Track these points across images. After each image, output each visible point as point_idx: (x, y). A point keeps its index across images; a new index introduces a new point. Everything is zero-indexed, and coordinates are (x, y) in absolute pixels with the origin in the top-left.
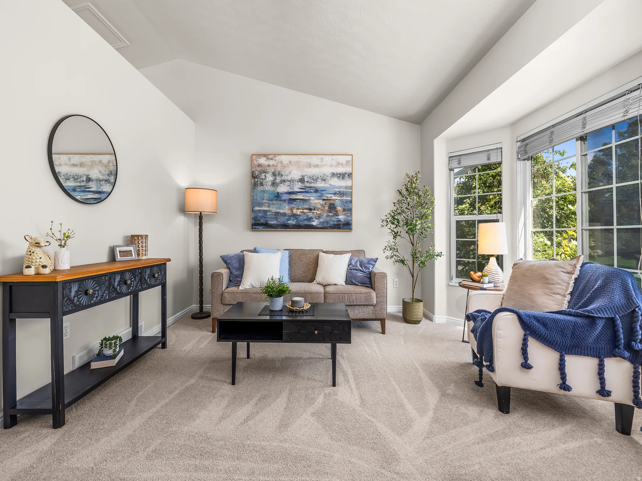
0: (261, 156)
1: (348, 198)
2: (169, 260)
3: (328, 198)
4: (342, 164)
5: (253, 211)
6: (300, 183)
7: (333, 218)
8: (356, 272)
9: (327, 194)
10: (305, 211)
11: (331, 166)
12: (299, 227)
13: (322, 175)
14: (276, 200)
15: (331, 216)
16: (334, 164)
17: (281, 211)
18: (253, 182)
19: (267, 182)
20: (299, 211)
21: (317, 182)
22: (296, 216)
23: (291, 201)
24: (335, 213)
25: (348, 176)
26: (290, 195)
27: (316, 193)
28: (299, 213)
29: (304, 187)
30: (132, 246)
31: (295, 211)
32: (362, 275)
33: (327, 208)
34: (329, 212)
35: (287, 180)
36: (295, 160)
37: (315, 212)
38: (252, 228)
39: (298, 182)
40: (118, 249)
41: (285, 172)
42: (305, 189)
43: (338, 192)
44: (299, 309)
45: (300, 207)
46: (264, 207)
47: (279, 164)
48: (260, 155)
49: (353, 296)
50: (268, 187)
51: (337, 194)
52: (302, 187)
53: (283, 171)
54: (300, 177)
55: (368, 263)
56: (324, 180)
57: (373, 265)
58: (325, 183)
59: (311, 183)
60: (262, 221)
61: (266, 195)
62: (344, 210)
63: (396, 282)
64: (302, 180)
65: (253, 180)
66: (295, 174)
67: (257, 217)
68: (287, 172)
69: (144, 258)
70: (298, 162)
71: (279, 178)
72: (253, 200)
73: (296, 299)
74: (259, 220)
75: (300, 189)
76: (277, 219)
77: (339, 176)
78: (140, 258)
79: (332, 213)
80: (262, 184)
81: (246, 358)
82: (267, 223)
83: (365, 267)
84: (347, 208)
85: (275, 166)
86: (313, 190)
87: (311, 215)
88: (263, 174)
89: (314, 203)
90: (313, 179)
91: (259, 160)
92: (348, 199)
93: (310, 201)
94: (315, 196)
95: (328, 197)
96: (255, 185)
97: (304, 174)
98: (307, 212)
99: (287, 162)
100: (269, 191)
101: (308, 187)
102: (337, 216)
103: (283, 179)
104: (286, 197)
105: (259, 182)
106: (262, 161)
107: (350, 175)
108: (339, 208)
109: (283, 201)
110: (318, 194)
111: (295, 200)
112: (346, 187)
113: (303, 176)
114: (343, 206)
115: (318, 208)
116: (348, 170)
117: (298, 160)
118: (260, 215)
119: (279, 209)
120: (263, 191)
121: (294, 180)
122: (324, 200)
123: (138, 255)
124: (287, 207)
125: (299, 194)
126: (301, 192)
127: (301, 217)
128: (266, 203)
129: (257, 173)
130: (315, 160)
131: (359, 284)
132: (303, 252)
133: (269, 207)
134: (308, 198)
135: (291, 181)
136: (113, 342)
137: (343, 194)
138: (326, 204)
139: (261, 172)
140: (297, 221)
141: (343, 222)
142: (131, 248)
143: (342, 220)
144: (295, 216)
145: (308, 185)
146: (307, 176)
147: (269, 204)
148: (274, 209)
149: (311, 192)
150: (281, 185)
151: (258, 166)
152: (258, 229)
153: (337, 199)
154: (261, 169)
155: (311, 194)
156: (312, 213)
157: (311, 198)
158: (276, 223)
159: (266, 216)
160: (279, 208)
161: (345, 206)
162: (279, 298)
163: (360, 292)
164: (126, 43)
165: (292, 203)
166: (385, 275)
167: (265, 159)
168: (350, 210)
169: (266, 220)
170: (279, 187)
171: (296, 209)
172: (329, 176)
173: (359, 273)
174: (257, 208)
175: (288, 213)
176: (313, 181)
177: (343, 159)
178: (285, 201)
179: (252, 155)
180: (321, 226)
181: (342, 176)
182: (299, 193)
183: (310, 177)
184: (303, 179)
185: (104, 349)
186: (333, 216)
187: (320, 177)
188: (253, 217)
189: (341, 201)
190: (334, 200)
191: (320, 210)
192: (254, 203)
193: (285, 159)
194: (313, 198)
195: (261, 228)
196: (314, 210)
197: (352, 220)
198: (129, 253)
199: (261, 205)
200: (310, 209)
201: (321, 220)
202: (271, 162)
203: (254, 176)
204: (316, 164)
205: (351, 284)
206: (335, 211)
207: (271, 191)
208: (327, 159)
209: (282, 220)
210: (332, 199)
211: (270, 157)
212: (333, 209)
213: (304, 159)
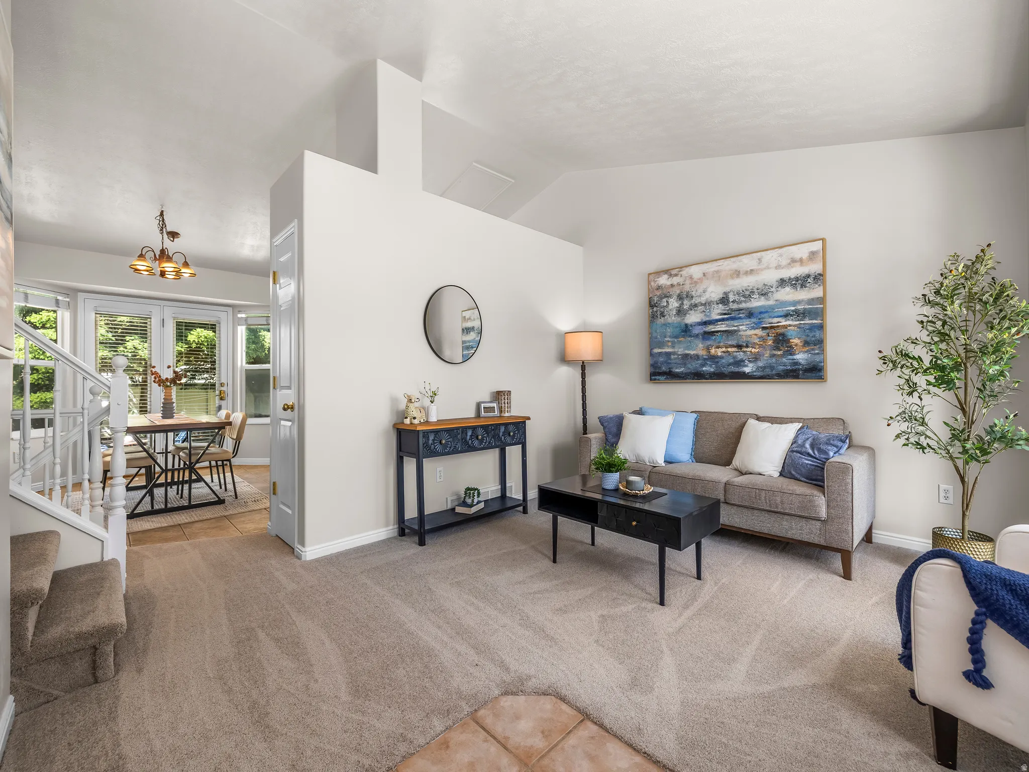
0: (662, 273)
1: (814, 321)
2: (529, 418)
3: (772, 325)
4: (801, 260)
5: (651, 355)
6: (720, 305)
7: (784, 359)
8: (800, 457)
9: (770, 317)
10: (729, 350)
11: (778, 267)
12: (719, 376)
13: (760, 287)
14: (684, 336)
15: (778, 355)
16: (784, 262)
17: (692, 352)
18: (651, 314)
19: (671, 310)
20: (721, 350)
21: (752, 299)
22: (715, 359)
23: (708, 335)
24: (788, 351)
25: (814, 280)
26: (704, 326)
27: (750, 318)
28: (719, 354)
29: (728, 310)
30: (495, 403)
31: (713, 351)
32: (810, 462)
33: (770, 343)
34: (774, 350)
35: (700, 302)
36: (713, 270)
37: (747, 350)
38: (651, 380)
39: (718, 304)
40: (482, 405)
41: (696, 291)
42: (731, 314)
43: (793, 311)
44: (630, 491)
45: (722, 344)
46: (666, 347)
47: (687, 280)
48: (658, 273)
49: (776, 496)
50: (672, 319)
51: (792, 315)
52: (725, 312)
53: (694, 290)
54: (721, 296)
55: (827, 443)
56: (765, 294)
57: (837, 447)
58: (767, 299)
59: (740, 302)
60: (664, 369)
61: (669, 330)
62: (806, 343)
63: (946, 491)
64: (724, 300)
65: (651, 311)
66: (712, 292)
67: (657, 363)
68: (700, 291)
69: (507, 414)
70: (717, 272)
71: (687, 302)
72: (650, 338)
73: (632, 478)
74: (660, 368)
75: (721, 315)
76: (685, 364)
77: (794, 282)
78: (503, 414)
79: (780, 350)
80: (663, 315)
81: (590, 544)
82: (671, 371)
83: (820, 450)
84: (813, 339)
85: (681, 284)
86: (743, 313)
87: (740, 355)
88: (665, 300)
89: (746, 336)
90: (744, 296)
91: (658, 279)
92: (815, 323)
93: (740, 333)
94: (747, 323)
95: (772, 323)
96: (653, 317)
97: (727, 289)
98: (734, 352)
99: (700, 275)
100: (673, 323)
101: (735, 311)
102: (791, 354)
103: (693, 302)
104: (698, 330)
105: (659, 313)
106: (663, 280)
107: (819, 278)
108: (795, 341)
109: (693, 336)
110: (754, 320)
111: (713, 333)
112: (811, 301)
113: (725, 293)
114: (804, 337)
115: (754, 343)
116: (815, 268)
117: (716, 269)
118: (661, 359)
119: (689, 350)
120: (664, 325)
121: (711, 301)
122: (764, 328)
123: (501, 412)
124: (701, 345)
125: (719, 323)
126: (723, 320)
127: (724, 361)
128: (669, 341)
129: (656, 299)
130: (747, 262)
131: (803, 479)
132: (720, 417)
133: (673, 347)
134: (736, 328)
135: (707, 304)
136: (472, 492)
137: (803, 314)
138: (769, 336)
139: (661, 298)
140: (716, 367)
141: (805, 366)
142: (495, 405)
143: (803, 362)
144: (713, 359)
145: (735, 306)
146: (734, 292)
147: (673, 343)
148: (681, 351)
149: (740, 318)
150: (690, 312)
151: (658, 289)
152: (659, 380)
153: (790, 325)
154: (661, 292)
155: (741, 321)
156: (744, 352)
157: (741, 327)
158: (685, 371)
159: (669, 361)
160: (688, 348)
161: (808, 336)
162: (610, 474)
163: (790, 492)
164: (511, 182)
165: (708, 339)
166: (848, 468)
167: (666, 276)
168: (820, 342)
169: (670, 367)
170: (688, 315)
171: (715, 348)
172: (774, 286)
173: (804, 458)
174: (656, 351)
175: (703, 355)
176: (744, 299)
177: (802, 251)
178: (697, 336)
179: (649, 274)
180: (759, 374)
181: (801, 282)
182: (720, 321)
183: (738, 294)
184: (727, 297)
185: (467, 498)
186: (782, 356)
187: (756, 291)
188: (651, 363)
189: (799, 328)
190: (785, 327)
191: (757, 347)
192: (653, 342)
193: (696, 272)
194: (745, 327)
195: (662, 378)
196: (747, 346)
197: (823, 361)
198: (491, 409)
199: (661, 345)
200: (739, 347)
201: (760, 364)
202: (675, 280)
203: (652, 305)
204: (749, 270)
205: (788, 475)
206: (787, 347)
207: (676, 323)
208: (770, 257)
209: (693, 366)
210: (780, 326)
211: (673, 272)
212: (783, 343)
213: (727, 266)
